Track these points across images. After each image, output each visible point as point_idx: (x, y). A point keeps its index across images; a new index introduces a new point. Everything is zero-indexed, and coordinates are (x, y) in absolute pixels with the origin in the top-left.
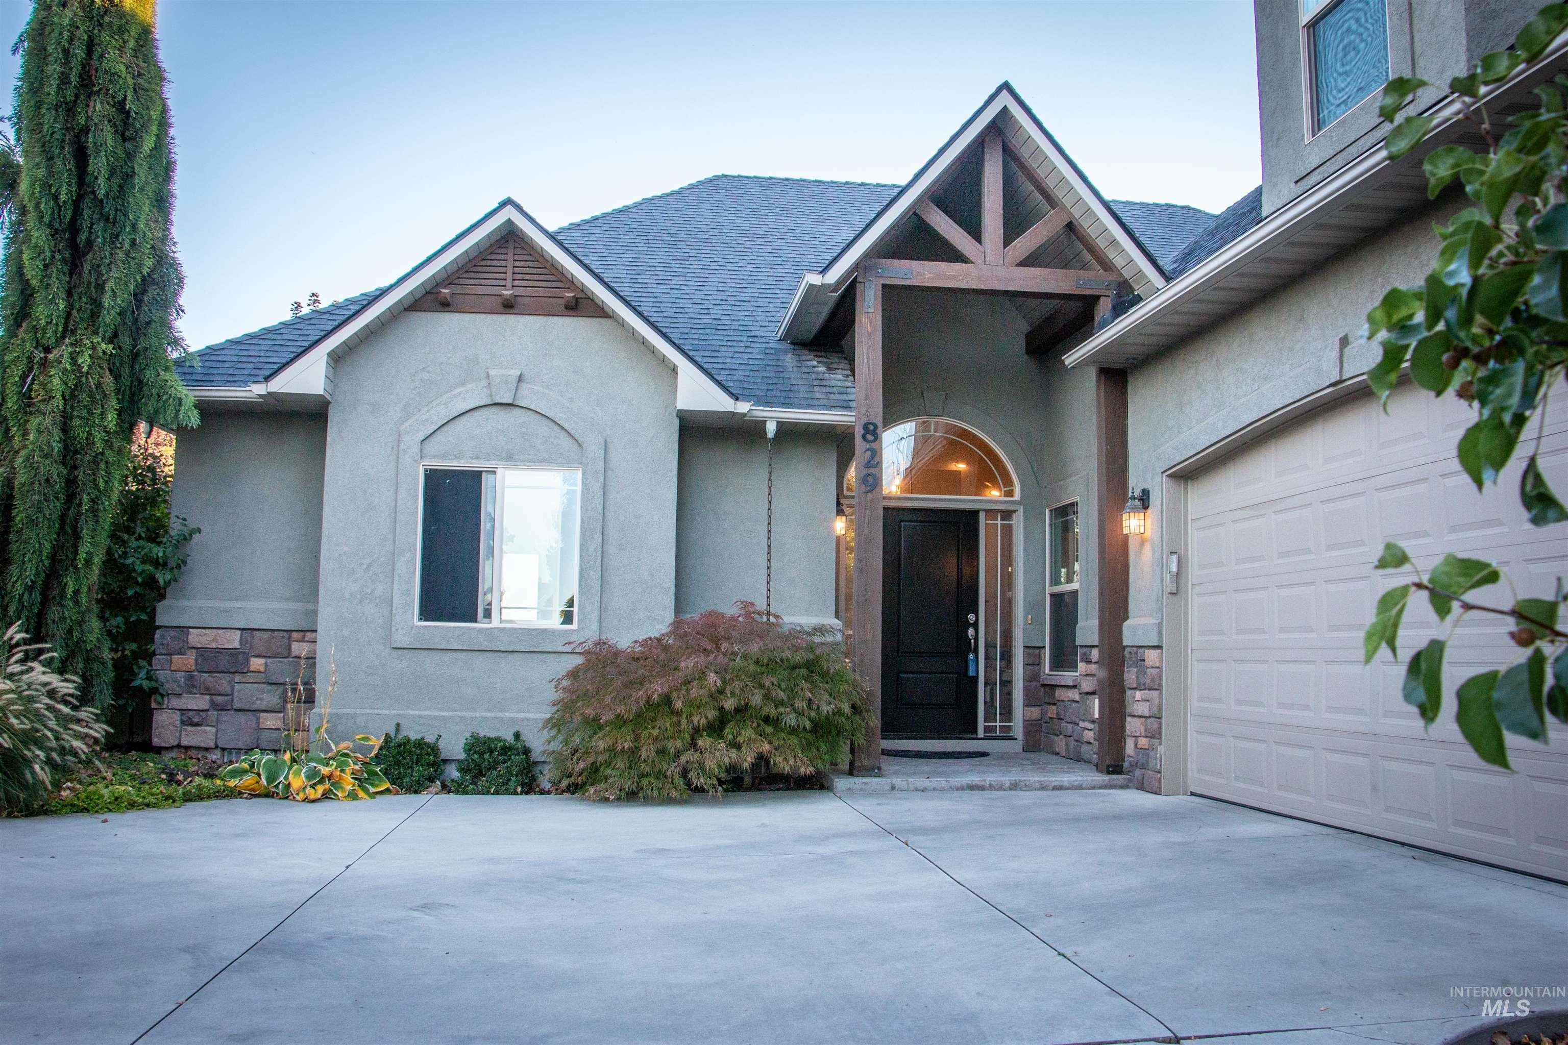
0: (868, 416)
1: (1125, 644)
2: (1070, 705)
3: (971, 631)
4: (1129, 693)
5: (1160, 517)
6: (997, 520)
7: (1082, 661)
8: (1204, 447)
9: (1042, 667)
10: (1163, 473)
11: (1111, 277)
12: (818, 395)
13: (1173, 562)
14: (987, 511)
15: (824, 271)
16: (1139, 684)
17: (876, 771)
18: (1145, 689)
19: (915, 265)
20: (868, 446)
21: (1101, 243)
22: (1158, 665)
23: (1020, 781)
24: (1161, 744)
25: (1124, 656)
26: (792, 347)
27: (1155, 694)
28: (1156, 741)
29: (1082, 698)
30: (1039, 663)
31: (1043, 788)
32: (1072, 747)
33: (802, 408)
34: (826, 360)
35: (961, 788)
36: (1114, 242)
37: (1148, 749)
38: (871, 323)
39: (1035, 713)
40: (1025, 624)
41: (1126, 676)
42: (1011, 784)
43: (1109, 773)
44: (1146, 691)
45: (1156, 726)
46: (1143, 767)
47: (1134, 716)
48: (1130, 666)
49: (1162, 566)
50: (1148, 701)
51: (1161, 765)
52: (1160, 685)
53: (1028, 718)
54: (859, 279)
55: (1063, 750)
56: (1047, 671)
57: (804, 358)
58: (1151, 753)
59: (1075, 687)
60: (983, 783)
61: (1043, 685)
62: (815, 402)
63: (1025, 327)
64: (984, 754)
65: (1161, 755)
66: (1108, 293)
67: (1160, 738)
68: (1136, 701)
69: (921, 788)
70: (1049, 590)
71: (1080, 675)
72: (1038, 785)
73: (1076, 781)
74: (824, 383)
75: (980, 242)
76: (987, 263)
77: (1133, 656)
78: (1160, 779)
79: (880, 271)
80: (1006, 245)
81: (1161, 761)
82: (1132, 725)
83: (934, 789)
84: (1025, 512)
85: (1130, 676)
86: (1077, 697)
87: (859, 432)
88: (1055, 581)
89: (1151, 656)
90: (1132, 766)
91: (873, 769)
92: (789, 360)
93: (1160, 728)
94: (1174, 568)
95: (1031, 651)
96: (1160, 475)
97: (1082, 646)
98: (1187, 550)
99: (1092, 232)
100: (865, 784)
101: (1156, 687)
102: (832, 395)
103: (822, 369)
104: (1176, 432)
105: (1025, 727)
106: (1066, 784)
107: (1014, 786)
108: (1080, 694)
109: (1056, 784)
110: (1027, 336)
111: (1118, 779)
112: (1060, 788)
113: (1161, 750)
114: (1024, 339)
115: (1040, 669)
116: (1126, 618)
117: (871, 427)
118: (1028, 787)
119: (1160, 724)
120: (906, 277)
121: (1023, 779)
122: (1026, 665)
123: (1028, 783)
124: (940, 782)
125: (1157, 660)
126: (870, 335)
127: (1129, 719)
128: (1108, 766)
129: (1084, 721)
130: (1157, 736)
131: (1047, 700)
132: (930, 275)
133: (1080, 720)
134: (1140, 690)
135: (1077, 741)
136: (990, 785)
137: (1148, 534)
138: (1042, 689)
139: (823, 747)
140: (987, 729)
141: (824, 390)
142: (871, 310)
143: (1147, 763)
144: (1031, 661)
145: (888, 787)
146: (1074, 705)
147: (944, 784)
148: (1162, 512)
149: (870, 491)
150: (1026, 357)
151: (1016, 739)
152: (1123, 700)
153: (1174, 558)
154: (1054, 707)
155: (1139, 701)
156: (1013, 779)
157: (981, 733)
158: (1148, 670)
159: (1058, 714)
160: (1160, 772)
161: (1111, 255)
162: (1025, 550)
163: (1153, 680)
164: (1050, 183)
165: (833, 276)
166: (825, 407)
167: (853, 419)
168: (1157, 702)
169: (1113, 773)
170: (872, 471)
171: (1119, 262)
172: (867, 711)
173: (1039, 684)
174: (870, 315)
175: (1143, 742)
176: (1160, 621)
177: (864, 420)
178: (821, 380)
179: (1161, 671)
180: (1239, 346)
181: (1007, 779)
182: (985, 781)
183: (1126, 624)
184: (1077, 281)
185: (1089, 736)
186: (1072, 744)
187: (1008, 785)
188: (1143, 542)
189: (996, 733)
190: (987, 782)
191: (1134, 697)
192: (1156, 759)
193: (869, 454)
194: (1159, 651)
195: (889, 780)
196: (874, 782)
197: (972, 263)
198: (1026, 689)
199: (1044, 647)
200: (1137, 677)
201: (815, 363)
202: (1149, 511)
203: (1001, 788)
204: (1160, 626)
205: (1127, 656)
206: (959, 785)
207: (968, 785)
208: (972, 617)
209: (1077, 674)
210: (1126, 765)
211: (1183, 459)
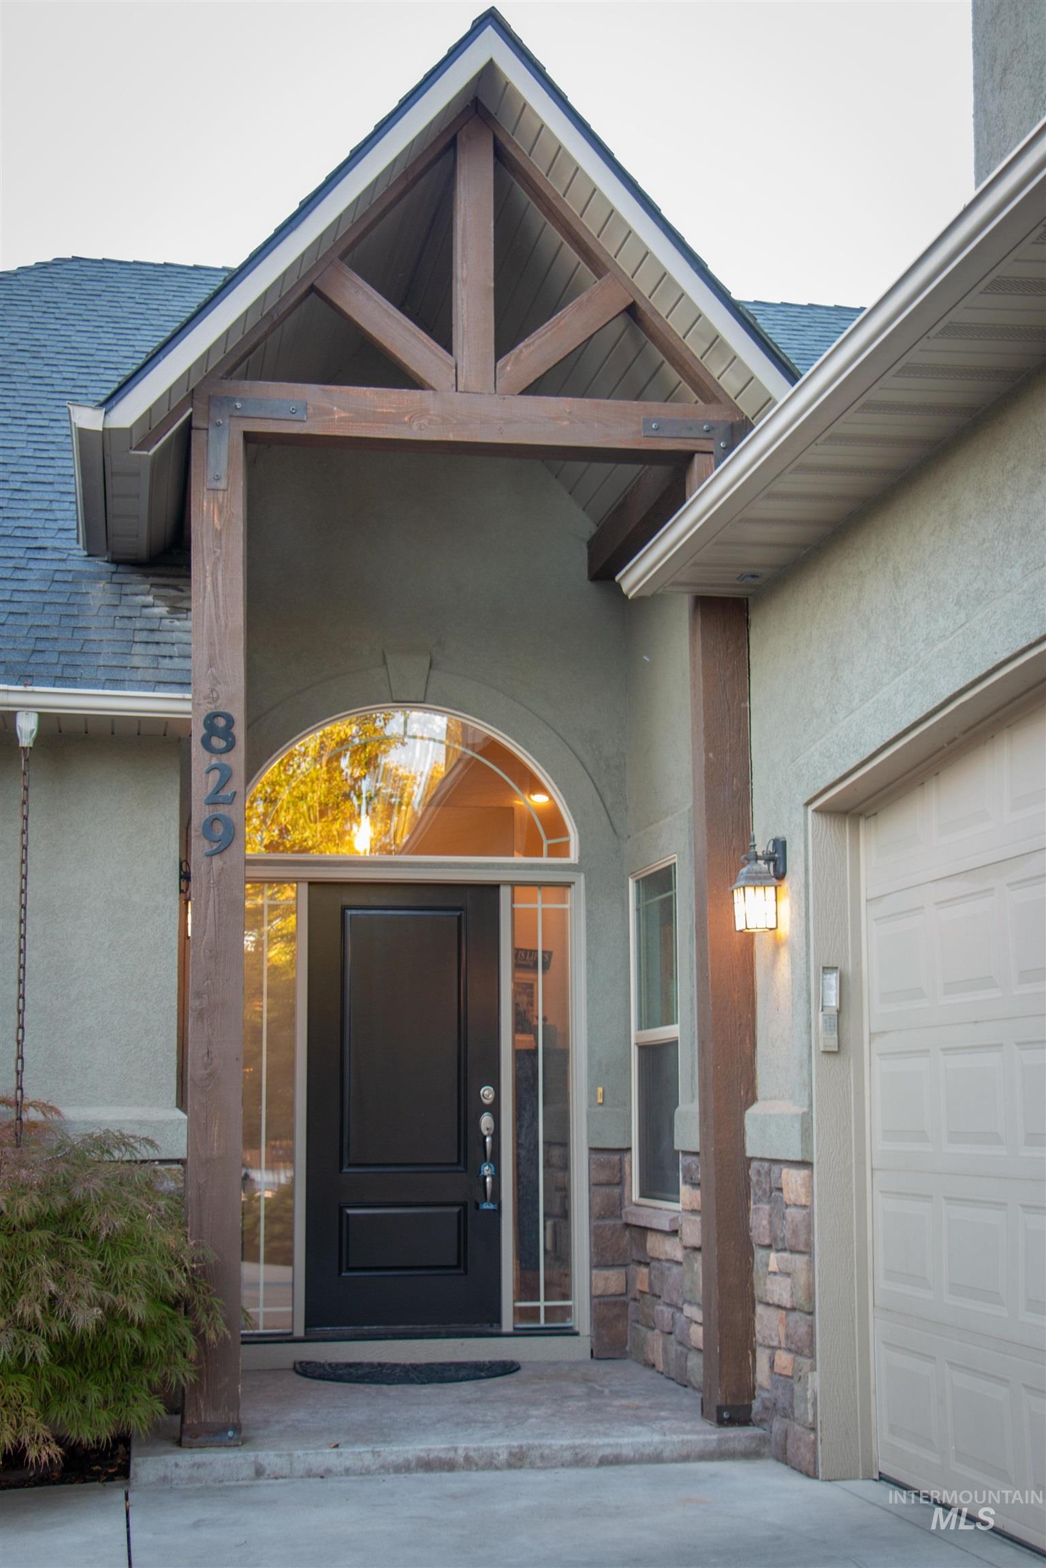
0: (215, 700)
1: (749, 1154)
2: (669, 1269)
3: (486, 1121)
4: (759, 1254)
5: (803, 895)
6: (536, 902)
7: (685, 1182)
8: (873, 749)
9: (627, 1188)
10: (808, 804)
11: (715, 414)
12: (136, 661)
13: (830, 988)
14: (513, 884)
15: (108, 402)
16: (774, 1239)
17: (230, 1433)
18: (784, 1250)
19: (312, 393)
20: (214, 761)
21: (695, 346)
22: (803, 1201)
23: (531, 1448)
24: (813, 1369)
25: (747, 1178)
26: (112, 568)
27: (799, 1261)
28: (805, 1362)
29: (686, 1256)
30: (620, 1181)
31: (579, 1461)
32: (673, 1355)
33: (95, 687)
34: (173, 593)
35: (404, 1468)
36: (716, 341)
37: (791, 1377)
38: (220, 512)
39: (613, 1280)
40: (592, 1104)
41: (754, 1220)
42: (511, 1454)
43: (721, 1422)
44: (786, 1255)
45: (803, 1329)
46: (788, 1413)
47: (768, 1304)
48: (759, 1200)
49: (809, 996)
50: (788, 1275)
51: (815, 1415)
52: (809, 1245)
53: (599, 1292)
54: (195, 423)
55: (658, 1358)
56: (635, 1196)
57: (128, 589)
58: (797, 1387)
59: (675, 1233)
60: (451, 1454)
61: (627, 1225)
62: (125, 675)
63: (588, 528)
64: (507, 1368)
65: (815, 1394)
66: (708, 446)
67: (812, 1356)
68: (770, 1273)
69: (321, 1470)
70: (637, 1037)
71: (685, 1210)
72: (568, 1455)
73: (650, 1444)
74: (157, 637)
75: (448, 346)
76: (460, 388)
77: (763, 1179)
78: (815, 1443)
79: (239, 405)
80: (499, 354)
81: (814, 1404)
82: (767, 1324)
83: (347, 1471)
84: (587, 888)
85: (760, 1219)
86: (679, 1255)
87: (198, 731)
88: (647, 1022)
89: (792, 1180)
90: (766, 1408)
91: (226, 1430)
92: (98, 594)
93: (812, 1334)
94: (833, 1001)
95: (603, 1157)
96: (802, 809)
97: (686, 1153)
98: (858, 964)
99: (677, 324)
100: (198, 1466)
101: (801, 1248)
102: (167, 661)
103: (162, 610)
104: (828, 720)
105: (593, 1308)
106: (627, 1452)
107: (518, 1460)
108: (685, 1248)
109: (607, 1451)
110: (590, 544)
111: (738, 1435)
112: (615, 1461)
113: (815, 1381)
114: (585, 551)
115: (621, 1196)
116: (752, 1099)
117: (221, 722)
118: (548, 1462)
119: (812, 1327)
120: (294, 417)
121: (536, 1442)
122: (594, 1185)
123: (547, 1452)
124: (357, 1454)
125: (802, 1191)
126: (218, 535)
127: (759, 1309)
128: (720, 1410)
129: (690, 1303)
130: (806, 1351)
131: (636, 1255)
132: (343, 415)
133: (685, 1301)
134: (778, 1251)
135: (680, 1343)
136: (467, 1459)
137: (785, 929)
138: (627, 1233)
139: (94, 1394)
140: (520, 1314)
141: (153, 650)
142: (222, 484)
143: (791, 1406)
144: (603, 1177)
145: (249, 1471)
146: (676, 1270)
147: (368, 1460)
148: (807, 886)
149: (219, 852)
150: (589, 582)
151: (576, 1334)
152: (749, 1270)
153: (832, 980)
154: (645, 1270)
155: (775, 1273)
156: (515, 1444)
157: (507, 1324)
158: (788, 1211)
159: (651, 1285)
160: (813, 1429)
161: (715, 368)
162: (590, 959)
163: (795, 1233)
164: (590, 224)
165: (128, 413)
166: (144, 684)
167: (188, 707)
168: (802, 1279)
169: (731, 1422)
170: (222, 810)
171: (730, 383)
172: (208, 1309)
173: (619, 1222)
174: (220, 494)
175: (784, 1360)
176: (805, 1109)
177: (207, 708)
178: (152, 630)
179: (811, 1215)
180: (932, 534)
181: (501, 1444)
182: (456, 1450)
183: (751, 1113)
184: (647, 422)
185: (697, 1334)
186: (674, 1348)
187: (503, 1456)
188: (777, 946)
189: (538, 1320)
190: (461, 1452)
191: (767, 1265)
192: (806, 1400)
193: (216, 775)
194: (804, 1173)
195: (251, 1455)
196: (219, 1460)
197: (432, 388)
198: (597, 1235)
199: (629, 1149)
200: (770, 1223)
201: (150, 599)
202: (786, 885)
203: (490, 1464)
204: (806, 1119)
205: (754, 1178)
206: (401, 1460)
207: (419, 1459)
208: (487, 1093)
209: (678, 1207)
210: (756, 1405)
211: (838, 776)
